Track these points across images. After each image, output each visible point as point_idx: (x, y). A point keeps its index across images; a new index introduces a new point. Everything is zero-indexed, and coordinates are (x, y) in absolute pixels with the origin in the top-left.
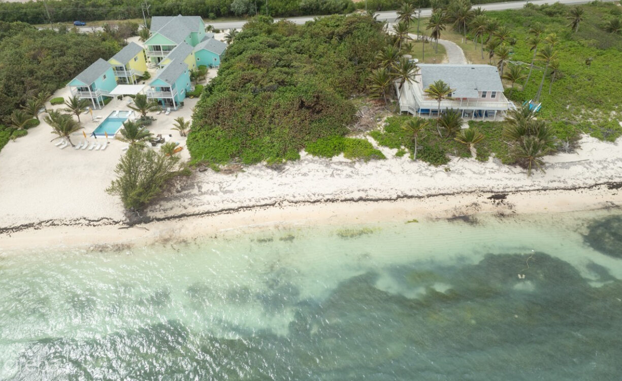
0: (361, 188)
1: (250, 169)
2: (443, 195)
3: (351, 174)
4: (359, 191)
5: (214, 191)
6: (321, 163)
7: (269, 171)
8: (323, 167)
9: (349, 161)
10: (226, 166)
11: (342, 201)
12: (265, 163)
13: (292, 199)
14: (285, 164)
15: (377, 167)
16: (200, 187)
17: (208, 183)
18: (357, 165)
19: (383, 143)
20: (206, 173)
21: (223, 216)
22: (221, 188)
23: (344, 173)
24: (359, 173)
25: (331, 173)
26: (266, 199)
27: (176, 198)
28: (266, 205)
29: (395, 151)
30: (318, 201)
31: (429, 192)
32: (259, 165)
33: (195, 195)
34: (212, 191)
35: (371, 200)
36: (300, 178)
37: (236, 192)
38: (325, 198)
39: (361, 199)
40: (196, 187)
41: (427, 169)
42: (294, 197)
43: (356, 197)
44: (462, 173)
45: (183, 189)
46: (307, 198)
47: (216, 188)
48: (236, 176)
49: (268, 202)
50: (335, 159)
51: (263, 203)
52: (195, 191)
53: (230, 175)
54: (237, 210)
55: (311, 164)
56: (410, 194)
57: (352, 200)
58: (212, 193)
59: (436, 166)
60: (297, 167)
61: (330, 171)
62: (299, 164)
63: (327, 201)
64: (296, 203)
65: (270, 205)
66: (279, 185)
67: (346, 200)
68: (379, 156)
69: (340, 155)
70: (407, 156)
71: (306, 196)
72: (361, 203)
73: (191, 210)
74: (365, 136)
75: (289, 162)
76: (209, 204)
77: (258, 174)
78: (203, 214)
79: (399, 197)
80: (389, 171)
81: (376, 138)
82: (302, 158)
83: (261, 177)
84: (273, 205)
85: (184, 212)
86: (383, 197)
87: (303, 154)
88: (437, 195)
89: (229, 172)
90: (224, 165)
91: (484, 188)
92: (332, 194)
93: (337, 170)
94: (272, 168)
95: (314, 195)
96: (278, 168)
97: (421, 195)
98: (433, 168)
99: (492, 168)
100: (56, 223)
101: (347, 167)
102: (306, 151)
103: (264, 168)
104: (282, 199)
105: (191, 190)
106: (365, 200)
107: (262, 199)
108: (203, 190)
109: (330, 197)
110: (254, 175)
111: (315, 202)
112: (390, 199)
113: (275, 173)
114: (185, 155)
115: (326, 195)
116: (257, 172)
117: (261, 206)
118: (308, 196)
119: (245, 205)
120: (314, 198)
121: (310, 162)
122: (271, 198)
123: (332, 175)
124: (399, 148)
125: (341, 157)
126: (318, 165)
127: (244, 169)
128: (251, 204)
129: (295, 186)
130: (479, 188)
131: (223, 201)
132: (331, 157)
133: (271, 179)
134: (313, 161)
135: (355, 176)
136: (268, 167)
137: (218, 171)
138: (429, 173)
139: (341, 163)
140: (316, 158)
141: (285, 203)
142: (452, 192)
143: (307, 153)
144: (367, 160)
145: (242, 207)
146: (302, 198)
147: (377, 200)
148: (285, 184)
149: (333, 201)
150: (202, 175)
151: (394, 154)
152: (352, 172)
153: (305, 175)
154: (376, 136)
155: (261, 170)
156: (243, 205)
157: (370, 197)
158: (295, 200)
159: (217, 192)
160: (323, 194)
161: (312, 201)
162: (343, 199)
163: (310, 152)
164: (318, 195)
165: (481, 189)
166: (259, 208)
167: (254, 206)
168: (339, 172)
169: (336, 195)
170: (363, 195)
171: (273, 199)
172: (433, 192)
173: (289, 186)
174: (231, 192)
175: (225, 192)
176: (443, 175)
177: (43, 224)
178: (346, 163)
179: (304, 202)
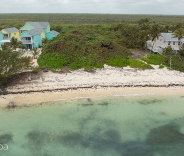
0: (145, 81)
1: (75, 72)
6: (117, 70)
7: (86, 72)
8: (118, 72)
9: (133, 69)
11: (135, 86)
12: (84, 69)
13: (103, 85)
14: (96, 69)
15: (150, 72)
16: (43, 79)
17: (48, 77)
18: (138, 71)
20: (48, 73)
21: (57, 93)
22: (56, 79)
23: (132, 75)
26: (86, 84)
27: (28, 83)
28: (86, 87)
29: (158, 66)
30: (119, 86)
32: (80, 70)
33: (40, 82)
34: (51, 80)
35: (153, 86)
36: (106, 76)
37: (66, 81)
38: (124, 85)
39: (146, 86)
40: (41, 79)
43: (143, 84)
45: (32, 79)
47: (54, 79)
48: (66, 74)
49: (88, 86)
50: (124, 68)
51: (84, 86)
53: (63, 74)
54: (67, 89)
56: (176, 84)
57: (141, 86)
60: (103, 71)
61: (123, 74)
64: (105, 87)
66: (93, 79)
67: (137, 86)
70: (166, 68)
71: (111, 84)
74: (139, 60)
75: (98, 69)
76: (49, 86)
78: (44, 91)
79: (169, 85)
80: (158, 74)
82: (105, 68)
84: (91, 87)
86: (160, 85)
87: (105, 66)
89: (62, 72)
90: (59, 70)
94: (88, 71)
95: (116, 83)
96: (92, 71)
97: (183, 84)
98: (183, 73)
101: (132, 72)
103: (83, 71)
104: (96, 85)
105: (37, 80)
106: (149, 86)
110: (77, 74)
112: (165, 86)
113: (90, 73)
114: (36, 65)
115: (124, 83)
116: (79, 73)
117: (83, 88)
118: (113, 84)
119: (72, 87)
120: (116, 85)
121: (110, 69)
122: (89, 84)
123: (125, 75)
124: (159, 65)
125: (128, 67)
126: (115, 70)
127: (71, 72)
128: (76, 87)
129: (103, 79)
131: (58, 85)
132: (122, 67)
133: (88, 76)
134: (112, 69)
135: (139, 76)
137: (55, 72)
139: (129, 70)
140: (114, 68)
141: (98, 87)
144: (143, 69)
145: (71, 88)
146: (109, 85)
147: (157, 86)
148: (97, 78)
149: (129, 86)
150: (45, 73)
152: (136, 74)
153: (108, 74)
155: (81, 72)
159: (54, 81)
160: (122, 83)
162: (135, 85)
163: (109, 65)
164: (119, 83)
166: (81, 89)
167: (78, 88)
168: (128, 74)
169: (130, 83)
171: (91, 85)
174: (63, 81)
175: (60, 81)
178: (132, 70)
179: (111, 86)
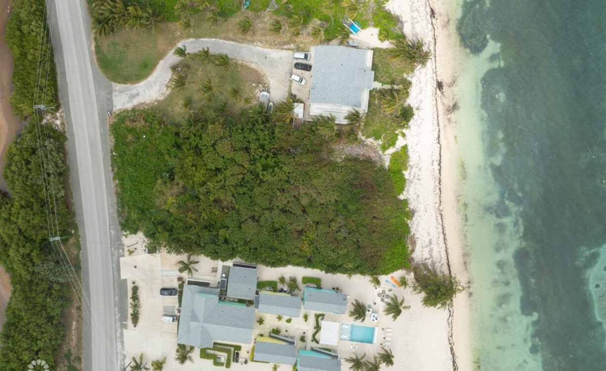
0: (431, 163)
1: (413, 231)
2: (438, 117)
3: (418, 168)
4: (433, 165)
5: (429, 250)
6: (409, 186)
7: (414, 219)
8: (412, 185)
9: (409, 168)
10: (409, 246)
11: (440, 176)
12: (409, 221)
13: (438, 204)
14: (410, 208)
15: (414, 152)
16: (426, 259)
17: (422, 255)
18: (411, 163)
19: (393, 144)
20: (414, 257)
21: (448, 242)
22: (427, 247)
23: (417, 172)
24: (417, 163)
25: (417, 181)
26: (437, 219)
28: (442, 219)
29: (400, 137)
30: (440, 189)
31: (436, 125)
32: (410, 225)
33: (432, 260)
34: (429, 251)
35: (440, 159)
36: (420, 199)
37: (430, 237)
38: (438, 185)
39: (439, 165)
40: (426, 261)
41: (416, 121)
42: (436, 203)
43: (438, 167)
44: (421, 101)
46: (438, 196)
47: (427, 250)
48: (418, 238)
49: (439, 218)
50: (407, 177)
51: (440, 220)
52: (429, 262)
53: (416, 242)
54: (444, 235)
55: (410, 192)
56: (437, 136)
57: (440, 170)
58: (431, 251)
59: (413, 115)
60: (411, 201)
61: (415, 181)
62: (409, 199)
63: (440, 185)
64: (441, 202)
65: (442, 217)
66: (426, 212)
67: (440, 173)
68: (405, 148)
69: (404, 174)
70: (404, 131)
71: (436, 196)
72: (442, 165)
73: (444, 261)
74: (385, 155)
76: (440, 252)
77: (417, 225)
78: (447, 254)
79: (438, 143)
80: (417, 145)
81: (388, 148)
82: (406, 198)
83: (419, 223)
84: (442, 215)
85: (446, 265)
86: (439, 152)
88: (438, 121)
89: (414, 243)
90: (409, 247)
91: (433, 92)
92: (435, 181)
93: (414, 177)
94: (413, 217)
95: (435, 191)
96: (413, 213)
97: (438, 130)
98: (415, 117)
99: (417, 81)
100: (450, 335)
101: (413, 170)
102: (400, 195)
103: (412, 222)
104: (438, 210)
105: (429, 264)
106: (440, 162)
107: (437, 221)
108: (428, 256)
109: (437, 183)
110: (417, 228)
111: (441, 191)
112: (440, 148)
113: (416, 214)
114: (399, 274)
115: (435, 184)
116: (415, 226)
117: (442, 221)
118: (436, 194)
120: (438, 191)
122: (437, 216)
123: (419, 180)
124: (397, 135)
125: (406, 174)
126: (410, 188)
127: (412, 234)
128: (441, 227)
130: (433, 94)
131: (438, 244)
132: (405, 179)
133: (420, 217)
134: (408, 191)
135: (420, 166)
136: (411, 219)
137: (413, 251)
138: (419, 121)
140: (406, 189)
141: (440, 208)
142: (436, 112)
143: (401, 195)
144: (407, 157)
147: (440, 156)
148: (425, 208)
149: (440, 181)
150: (416, 259)
151: (403, 139)
152: (417, 167)
153: (418, 196)
154: (384, 148)
155: (413, 224)
156: (442, 232)
157: (439, 159)
158: (438, 202)
159: (430, 248)
160: (434, 186)
161: (440, 193)
164: (435, 189)
165: (434, 94)
167: (442, 226)
168: (416, 176)
169: (435, 179)
170: (436, 163)
171: (438, 215)
172: (436, 123)
173: (427, 207)
174: (430, 240)
175: (430, 243)
176: (421, 113)
177: (451, 342)
178: (411, 170)
179: (440, 197)
